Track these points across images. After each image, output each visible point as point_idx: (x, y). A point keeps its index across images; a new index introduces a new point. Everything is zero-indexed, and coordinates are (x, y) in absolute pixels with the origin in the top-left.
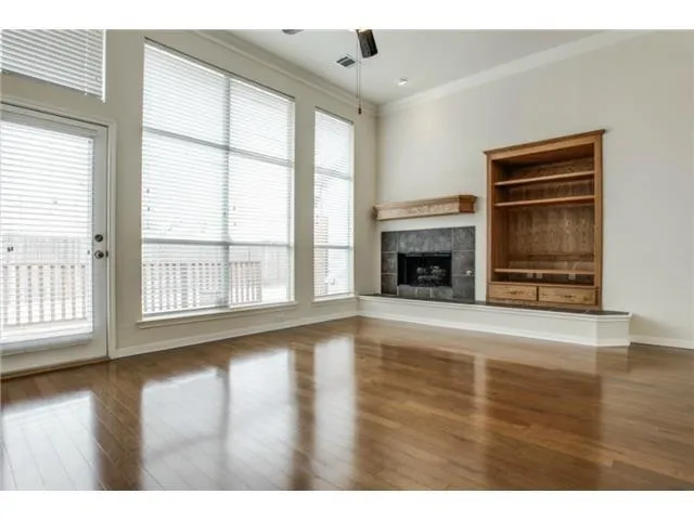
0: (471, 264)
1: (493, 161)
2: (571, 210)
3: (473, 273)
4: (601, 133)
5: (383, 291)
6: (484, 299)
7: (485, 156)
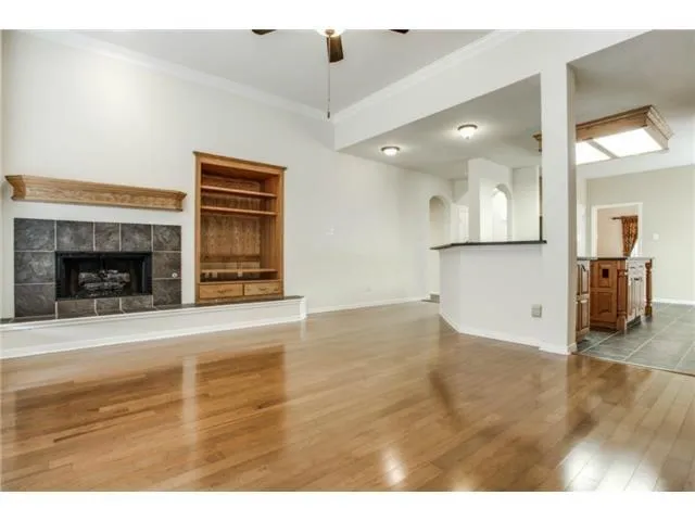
0: (176, 265)
1: (202, 165)
2: (238, 219)
3: (179, 275)
4: (284, 169)
5: (17, 314)
6: (193, 302)
7: (194, 157)
